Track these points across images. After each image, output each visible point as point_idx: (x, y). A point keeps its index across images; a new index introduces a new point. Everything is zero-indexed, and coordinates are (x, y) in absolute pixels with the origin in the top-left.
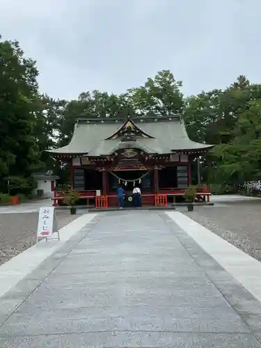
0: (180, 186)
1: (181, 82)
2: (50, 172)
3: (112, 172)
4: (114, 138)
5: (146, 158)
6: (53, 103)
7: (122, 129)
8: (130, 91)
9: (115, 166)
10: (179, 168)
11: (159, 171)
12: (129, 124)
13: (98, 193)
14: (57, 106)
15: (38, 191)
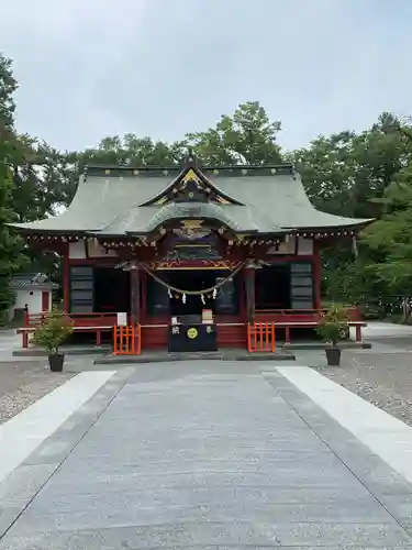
0: (296, 306)
1: (279, 123)
2: (41, 276)
3: (155, 272)
4: (161, 202)
5: (231, 243)
6: (56, 157)
7: (177, 184)
8: (191, 136)
9: (160, 259)
10: (296, 268)
11: (256, 271)
12: (191, 176)
13: (122, 318)
14: (64, 164)
15: (16, 310)
